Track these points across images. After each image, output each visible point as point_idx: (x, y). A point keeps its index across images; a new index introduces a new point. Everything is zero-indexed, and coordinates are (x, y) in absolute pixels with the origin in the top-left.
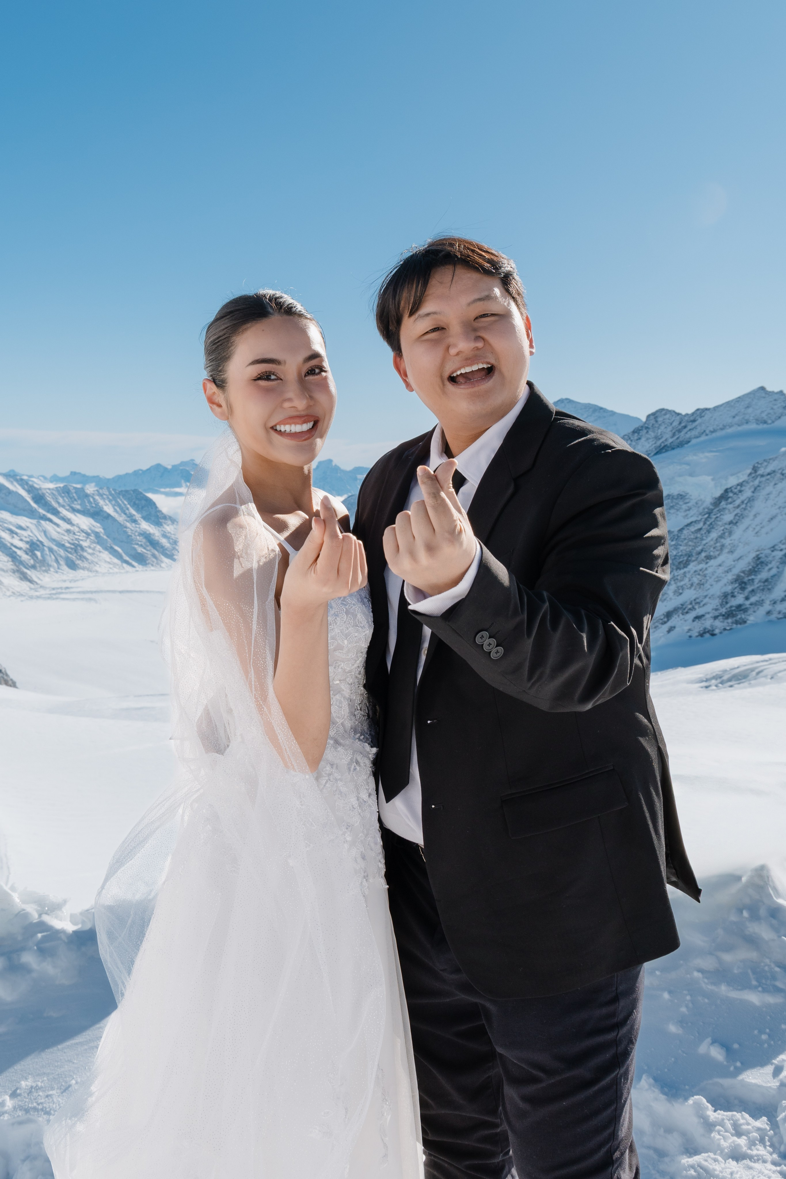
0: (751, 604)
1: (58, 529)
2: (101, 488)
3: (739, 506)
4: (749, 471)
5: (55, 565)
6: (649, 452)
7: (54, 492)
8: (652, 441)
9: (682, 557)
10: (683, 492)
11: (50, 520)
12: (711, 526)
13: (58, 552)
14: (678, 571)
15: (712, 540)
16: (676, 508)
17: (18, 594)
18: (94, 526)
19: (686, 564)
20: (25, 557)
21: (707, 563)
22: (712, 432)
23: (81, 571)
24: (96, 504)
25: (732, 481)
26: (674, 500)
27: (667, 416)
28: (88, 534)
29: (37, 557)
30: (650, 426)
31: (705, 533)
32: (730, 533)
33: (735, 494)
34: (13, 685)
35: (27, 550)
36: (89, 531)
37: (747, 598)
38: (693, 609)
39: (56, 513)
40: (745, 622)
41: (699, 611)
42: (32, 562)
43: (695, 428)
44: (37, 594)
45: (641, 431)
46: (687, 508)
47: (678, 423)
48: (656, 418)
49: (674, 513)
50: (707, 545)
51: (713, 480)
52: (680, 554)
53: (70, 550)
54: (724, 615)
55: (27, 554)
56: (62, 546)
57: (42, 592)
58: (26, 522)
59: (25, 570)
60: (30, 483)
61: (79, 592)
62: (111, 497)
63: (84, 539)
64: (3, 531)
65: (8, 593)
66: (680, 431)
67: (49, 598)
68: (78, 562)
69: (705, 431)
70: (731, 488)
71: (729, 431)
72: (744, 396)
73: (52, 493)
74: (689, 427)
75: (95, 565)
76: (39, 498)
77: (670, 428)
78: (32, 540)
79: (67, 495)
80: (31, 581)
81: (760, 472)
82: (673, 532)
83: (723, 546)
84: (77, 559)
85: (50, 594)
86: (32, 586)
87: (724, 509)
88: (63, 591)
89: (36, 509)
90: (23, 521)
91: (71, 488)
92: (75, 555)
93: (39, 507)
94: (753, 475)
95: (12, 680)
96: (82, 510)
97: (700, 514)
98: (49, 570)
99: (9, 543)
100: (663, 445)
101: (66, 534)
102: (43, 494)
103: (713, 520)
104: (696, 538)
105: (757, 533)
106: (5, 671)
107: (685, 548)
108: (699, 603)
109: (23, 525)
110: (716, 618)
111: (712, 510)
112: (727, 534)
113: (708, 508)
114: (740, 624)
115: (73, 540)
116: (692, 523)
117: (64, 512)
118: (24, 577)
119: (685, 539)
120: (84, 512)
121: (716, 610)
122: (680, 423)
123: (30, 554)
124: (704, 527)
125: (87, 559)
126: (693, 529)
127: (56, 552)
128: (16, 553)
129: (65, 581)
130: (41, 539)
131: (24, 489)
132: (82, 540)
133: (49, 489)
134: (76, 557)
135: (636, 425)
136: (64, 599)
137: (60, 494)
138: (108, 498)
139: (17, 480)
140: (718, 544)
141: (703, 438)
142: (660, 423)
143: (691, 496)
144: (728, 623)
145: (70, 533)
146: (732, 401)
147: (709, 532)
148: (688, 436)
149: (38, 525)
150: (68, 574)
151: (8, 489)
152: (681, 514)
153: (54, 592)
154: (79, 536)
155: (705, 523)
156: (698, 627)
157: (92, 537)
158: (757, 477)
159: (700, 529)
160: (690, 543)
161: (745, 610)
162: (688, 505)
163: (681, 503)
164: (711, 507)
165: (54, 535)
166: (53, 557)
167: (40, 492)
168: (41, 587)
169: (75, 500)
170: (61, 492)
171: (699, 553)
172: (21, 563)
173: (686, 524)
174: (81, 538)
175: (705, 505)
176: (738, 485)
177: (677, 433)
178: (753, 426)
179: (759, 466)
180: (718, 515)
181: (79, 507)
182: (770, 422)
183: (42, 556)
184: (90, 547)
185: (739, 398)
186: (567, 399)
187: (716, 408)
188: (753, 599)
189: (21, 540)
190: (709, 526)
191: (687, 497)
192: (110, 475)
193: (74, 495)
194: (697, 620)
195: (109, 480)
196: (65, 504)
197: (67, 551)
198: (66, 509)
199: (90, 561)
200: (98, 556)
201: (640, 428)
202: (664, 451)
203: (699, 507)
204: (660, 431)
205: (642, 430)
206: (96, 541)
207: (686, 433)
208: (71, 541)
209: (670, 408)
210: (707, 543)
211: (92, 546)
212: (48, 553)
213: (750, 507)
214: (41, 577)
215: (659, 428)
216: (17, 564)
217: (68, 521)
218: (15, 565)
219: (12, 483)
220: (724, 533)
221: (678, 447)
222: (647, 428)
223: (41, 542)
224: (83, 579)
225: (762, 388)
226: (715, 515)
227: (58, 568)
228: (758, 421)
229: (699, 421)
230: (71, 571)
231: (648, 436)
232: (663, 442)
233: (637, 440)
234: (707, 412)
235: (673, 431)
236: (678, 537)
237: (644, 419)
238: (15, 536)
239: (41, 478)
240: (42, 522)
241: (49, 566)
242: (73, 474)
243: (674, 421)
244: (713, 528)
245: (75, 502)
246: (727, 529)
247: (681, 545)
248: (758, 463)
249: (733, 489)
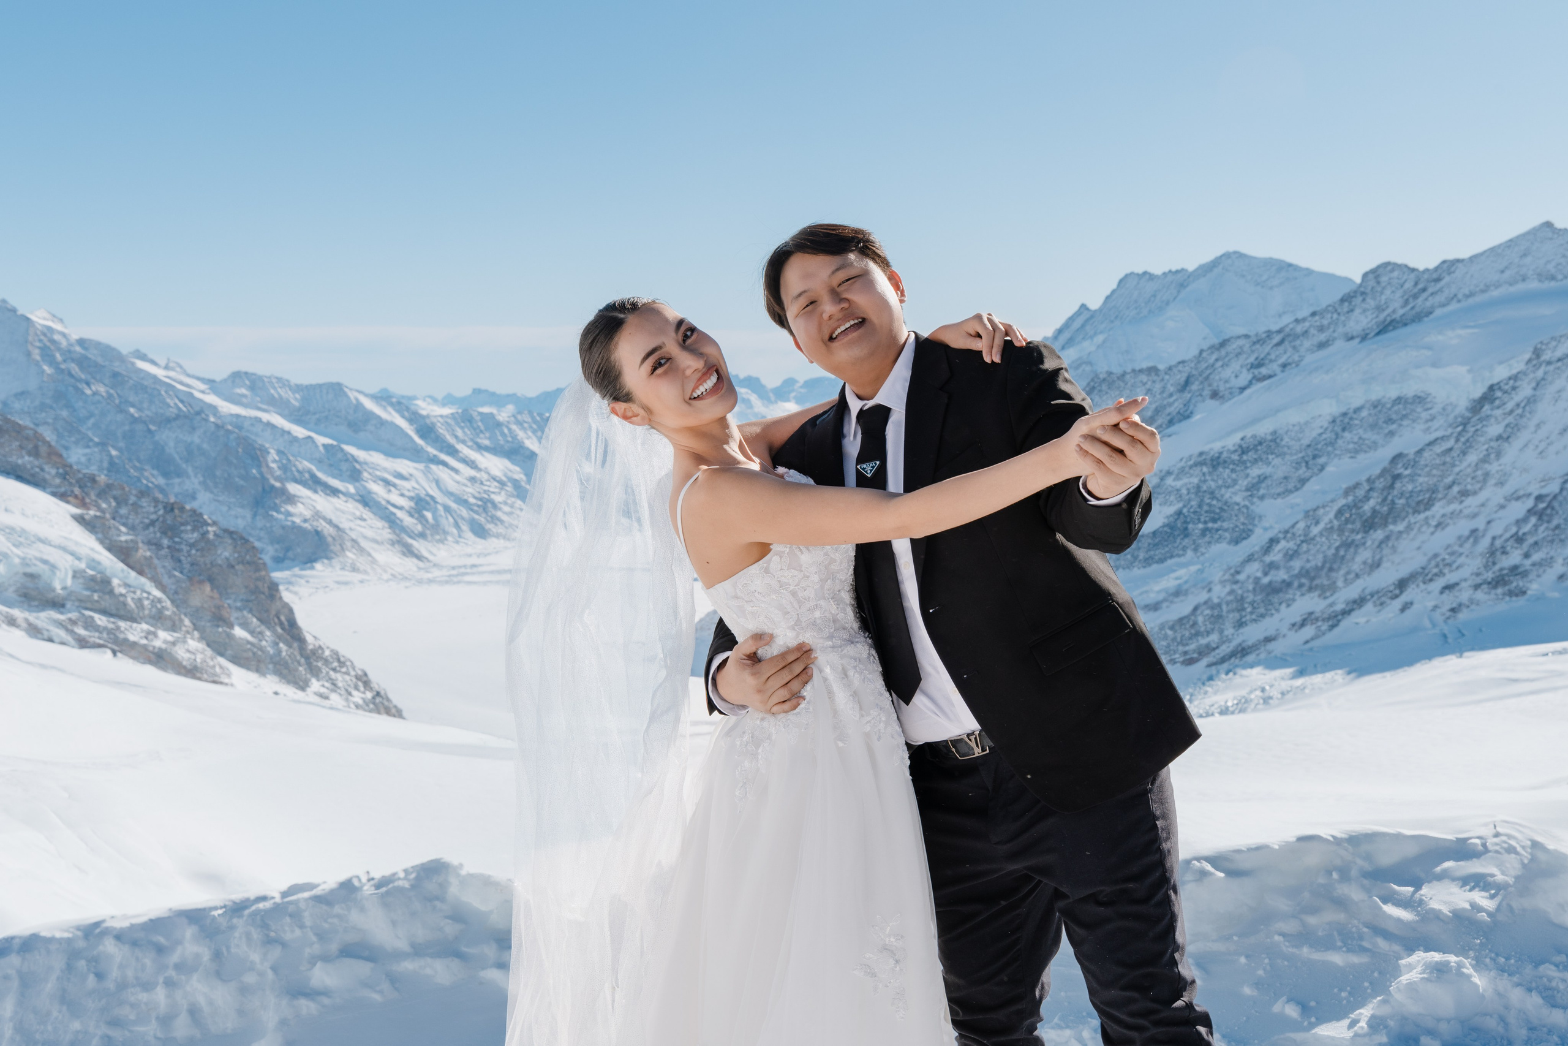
0: (1534, 565)
1: (457, 477)
2: (520, 413)
3: (1511, 412)
4: (1527, 356)
5: (455, 531)
6: (1368, 331)
7: (449, 421)
8: (1373, 313)
9: (1422, 494)
10: (1422, 392)
11: (445, 464)
12: (1468, 444)
13: (458, 512)
14: (1416, 515)
15: (1469, 465)
16: (1411, 417)
17: (401, 577)
18: (510, 471)
19: (1429, 504)
20: (408, 521)
21: (1461, 502)
22: (1467, 296)
23: (494, 540)
24: (512, 437)
25: (1501, 373)
26: (1409, 406)
27: (1396, 274)
28: (502, 484)
29: (427, 521)
30: (1368, 290)
31: (1458, 456)
32: (1499, 455)
33: (1505, 392)
34: (398, 714)
35: (412, 511)
36: (504, 479)
37: (1527, 556)
38: (1441, 574)
39: (453, 452)
40: (1524, 593)
41: (1451, 577)
42: (419, 528)
43: (1441, 290)
44: (430, 576)
45: (1354, 299)
46: (1428, 417)
47: (1412, 283)
48: (1377, 277)
49: (1407, 426)
50: (1461, 474)
51: (1469, 371)
52: (1419, 488)
53: (476, 508)
54: (1489, 583)
55: (411, 516)
56: (464, 502)
57: (436, 573)
58: (408, 467)
59: (410, 541)
60: (413, 408)
61: (492, 572)
62: (535, 426)
63: (496, 490)
64: (374, 482)
65: (385, 576)
66: (1415, 297)
67: (447, 582)
68: (489, 526)
69: (1455, 295)
70: (1498, 383)
71: (1495, 293)
72: (1518, 237)
73: (447, 422)
74: (1430, 290)
75: (515, 531)
76: (427, 430)
77: (1399, 293)
78: (418, 495)
79: (468, 424)
80: (419, 557)
81: (1546, 357)
82: (1407, 455)
83: (1487, 475)
84: (488, 521)
85: (449, 576)
86: (421, 564)
87: (1488, 416)
88: (469, 570)
89: (422, 448)
90: (404, 466)
91: (475, 414)
92: (484, 515)
93: (427, 443)
94: (1534, 362)
95: (395, 707)
96: (492, 446)
97: (1450, 426)
98: (446, 540)
99: (384, 499)
100: (1389, 319)
101: (469, 484)
102: (433, 424)
103: (1470, 434)
104: (1444, 464)
105: (1541, 453)
106: (386, 694)
107: (1426, 479)
108: (1449, 565)
109: (404, 472)
110: (1477, 587)
111: (1470, 419)
112: (1493, 456)
113: (1463, 417)
114: (1517, 595)
115: (479, 493)
116: (1436, 440)
117: (466, 451)
118: (409, 552)
119: (1426, 466)
120: (496, 450)
121: (1478, 574)
122: (1416, 284)
123: (416, 515)
124: (1456, 446)
125: (502, 522)
126: (1438, 449)
127: (456, 512)
128: (394, 514)
129: (470, 555)
130: (431, 492)
131: (403, 417)
132: (493, 493)
133: (441, 416)
134: (485, 518)
135: (1346, 290)
136: (469, 583)
137: (458, 424)
138: (531, 427)
139: (392, 404)
140: (1479, 473)
141: (1453, 306)
142: (1383, 284)
143: (1435, 397)
144: (1496, 594)
145: (476, 482)
146: (1499, 246)
147: (1464, 453)
148: (1428, 304)
149: (427, 472)
150: (474, 544)
151: (379, 417)
152: (1420, 427)
153: (454, 572)
154: (489, 486)
155: (1457, 440)
156: (1449, 600)
157: (509, 488)
158: (1541, 365)
159: (1451, 449)
160: (1435, 472)
161: (1525, 574)
162: (1430, 412)
163: (1419, 410)
164: (1468, 414)
165: (452, 486)
166: (451, 520)
167: (428, 421)
168: (435, 565)
169: (482, 432)
170: (459, 420)
171: (1450, 487)
172: (403, 529)
173: (1427, 442)
174: (492, 489)
175: (1457, 412)
176: (1510, 378)
177: (1411, 300)
178: (1533, 285)
179: (1544, 347)
180: (1479, 427)
181: (487, 442)
182: (1560, 277)
183: (435, 518)
184: (505, 503)
185: (1511, 240)
186: (1235, 253)
187: (1473, 259)
188: (1536, 557)
189: (402, 495)
190: (1464, 443)
191: (1429, 400)
192: (532, 393)
193: (480, 424)
194: (1447, 592)
195: (531, 399)
196: (466, 438)
197: (472, 510)
198: (468, 447)
199: (507, 525)
200: (518, 516)
201: (1352, 294)
202: (1391, 328)
203: (1447, 415)
204: (1383, 297)
205: (1355, 297)
206: (515, 493)
207: (1426, 299)
208: (477, 495)
209: (1399, 261)
210: (1461, 471)
211: (509, 502)
212: (442, 513)
213: (1530, 413)
214: (434, 550)
215: (1382, 293)
216: (397, 531)
217: (472, 464)
218: (394, 533)
219: (385, 408)
220: (1489, 455)
221: (1413, 321)
222: (1363, 293)
223: (432, 498)
224: (497, 552)
225: (1548, 225)
226: (1473, 426)
227: (460, 536)
228: (1541, 276)
229: (1447, 279)
230: (478, 540)
231: (1364, 306)
232: (1389, 315)
233: (1348, 312)
234: (1460, 265)
235: (1406, 297)
236: (1415, 462)
237: (1358, 280)
238: (392, 489)
239: (429, 400)
240: (433, 467)
241: (445, 533)
242: (477, 392)
243: (1405, 281)
244: (1471, 447)
245: (482, 435)
246: (1492, 448)
247: (1419, 475)
248: (1541, 343)
249: (1502, 384)
